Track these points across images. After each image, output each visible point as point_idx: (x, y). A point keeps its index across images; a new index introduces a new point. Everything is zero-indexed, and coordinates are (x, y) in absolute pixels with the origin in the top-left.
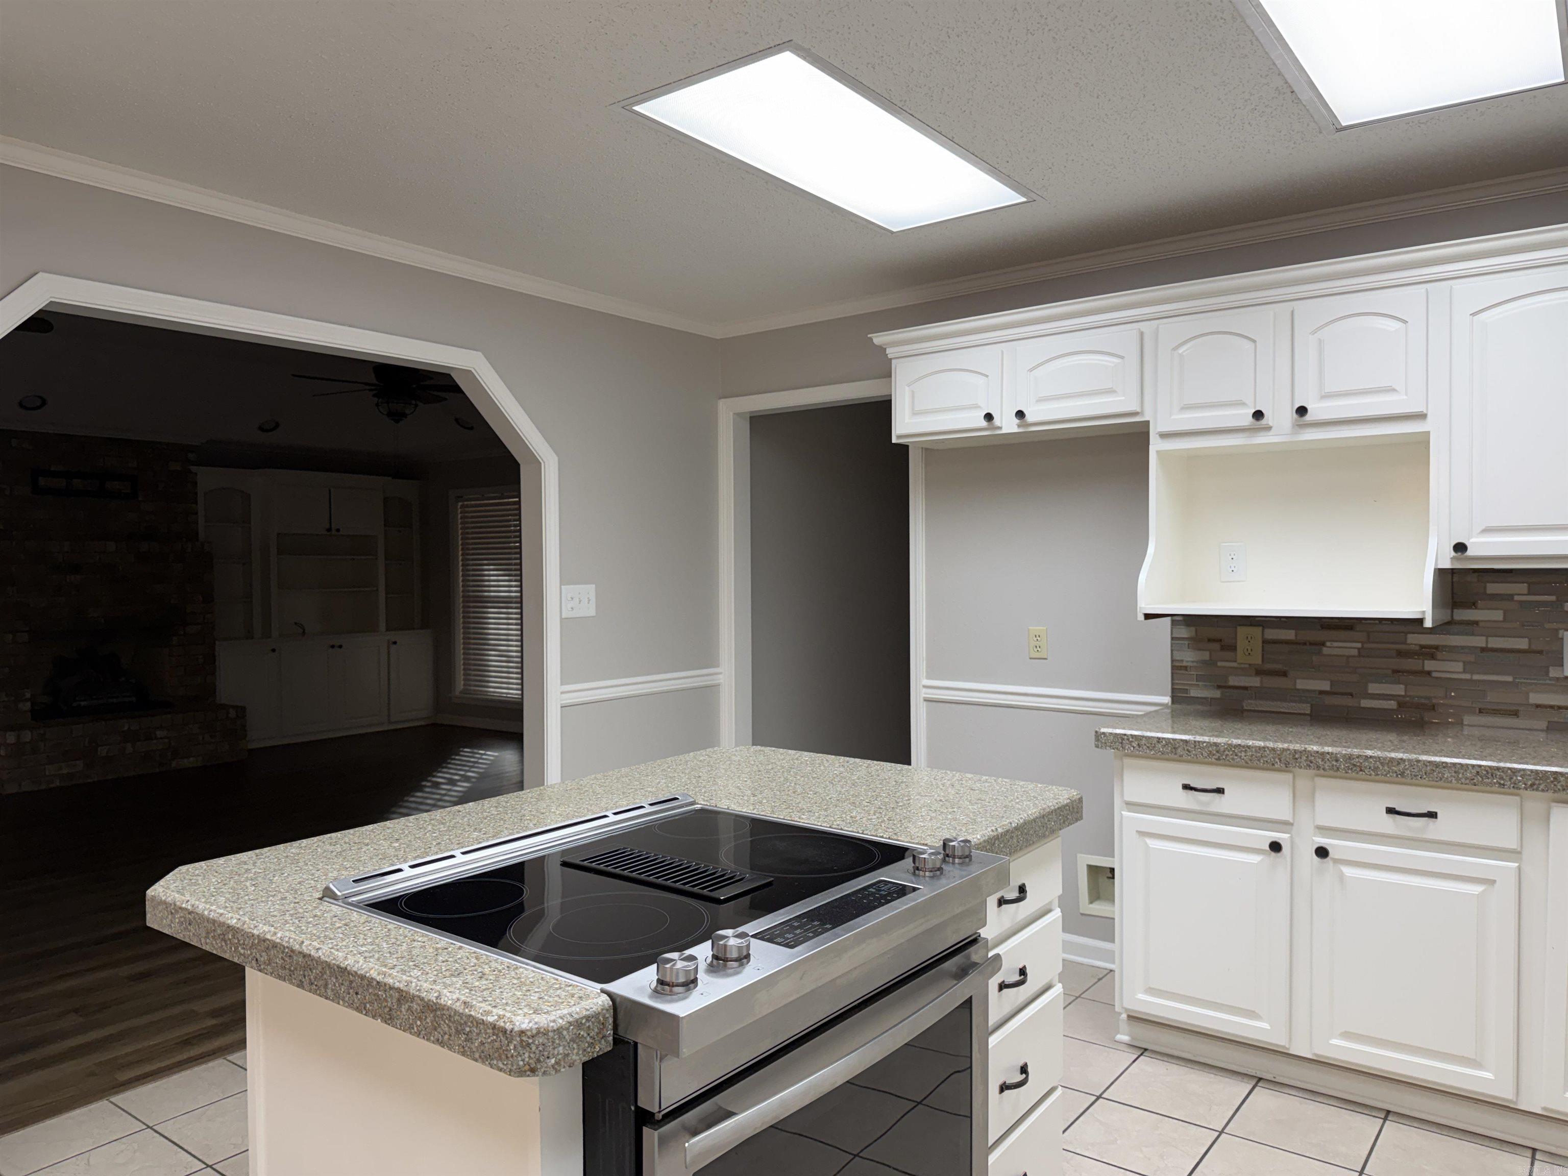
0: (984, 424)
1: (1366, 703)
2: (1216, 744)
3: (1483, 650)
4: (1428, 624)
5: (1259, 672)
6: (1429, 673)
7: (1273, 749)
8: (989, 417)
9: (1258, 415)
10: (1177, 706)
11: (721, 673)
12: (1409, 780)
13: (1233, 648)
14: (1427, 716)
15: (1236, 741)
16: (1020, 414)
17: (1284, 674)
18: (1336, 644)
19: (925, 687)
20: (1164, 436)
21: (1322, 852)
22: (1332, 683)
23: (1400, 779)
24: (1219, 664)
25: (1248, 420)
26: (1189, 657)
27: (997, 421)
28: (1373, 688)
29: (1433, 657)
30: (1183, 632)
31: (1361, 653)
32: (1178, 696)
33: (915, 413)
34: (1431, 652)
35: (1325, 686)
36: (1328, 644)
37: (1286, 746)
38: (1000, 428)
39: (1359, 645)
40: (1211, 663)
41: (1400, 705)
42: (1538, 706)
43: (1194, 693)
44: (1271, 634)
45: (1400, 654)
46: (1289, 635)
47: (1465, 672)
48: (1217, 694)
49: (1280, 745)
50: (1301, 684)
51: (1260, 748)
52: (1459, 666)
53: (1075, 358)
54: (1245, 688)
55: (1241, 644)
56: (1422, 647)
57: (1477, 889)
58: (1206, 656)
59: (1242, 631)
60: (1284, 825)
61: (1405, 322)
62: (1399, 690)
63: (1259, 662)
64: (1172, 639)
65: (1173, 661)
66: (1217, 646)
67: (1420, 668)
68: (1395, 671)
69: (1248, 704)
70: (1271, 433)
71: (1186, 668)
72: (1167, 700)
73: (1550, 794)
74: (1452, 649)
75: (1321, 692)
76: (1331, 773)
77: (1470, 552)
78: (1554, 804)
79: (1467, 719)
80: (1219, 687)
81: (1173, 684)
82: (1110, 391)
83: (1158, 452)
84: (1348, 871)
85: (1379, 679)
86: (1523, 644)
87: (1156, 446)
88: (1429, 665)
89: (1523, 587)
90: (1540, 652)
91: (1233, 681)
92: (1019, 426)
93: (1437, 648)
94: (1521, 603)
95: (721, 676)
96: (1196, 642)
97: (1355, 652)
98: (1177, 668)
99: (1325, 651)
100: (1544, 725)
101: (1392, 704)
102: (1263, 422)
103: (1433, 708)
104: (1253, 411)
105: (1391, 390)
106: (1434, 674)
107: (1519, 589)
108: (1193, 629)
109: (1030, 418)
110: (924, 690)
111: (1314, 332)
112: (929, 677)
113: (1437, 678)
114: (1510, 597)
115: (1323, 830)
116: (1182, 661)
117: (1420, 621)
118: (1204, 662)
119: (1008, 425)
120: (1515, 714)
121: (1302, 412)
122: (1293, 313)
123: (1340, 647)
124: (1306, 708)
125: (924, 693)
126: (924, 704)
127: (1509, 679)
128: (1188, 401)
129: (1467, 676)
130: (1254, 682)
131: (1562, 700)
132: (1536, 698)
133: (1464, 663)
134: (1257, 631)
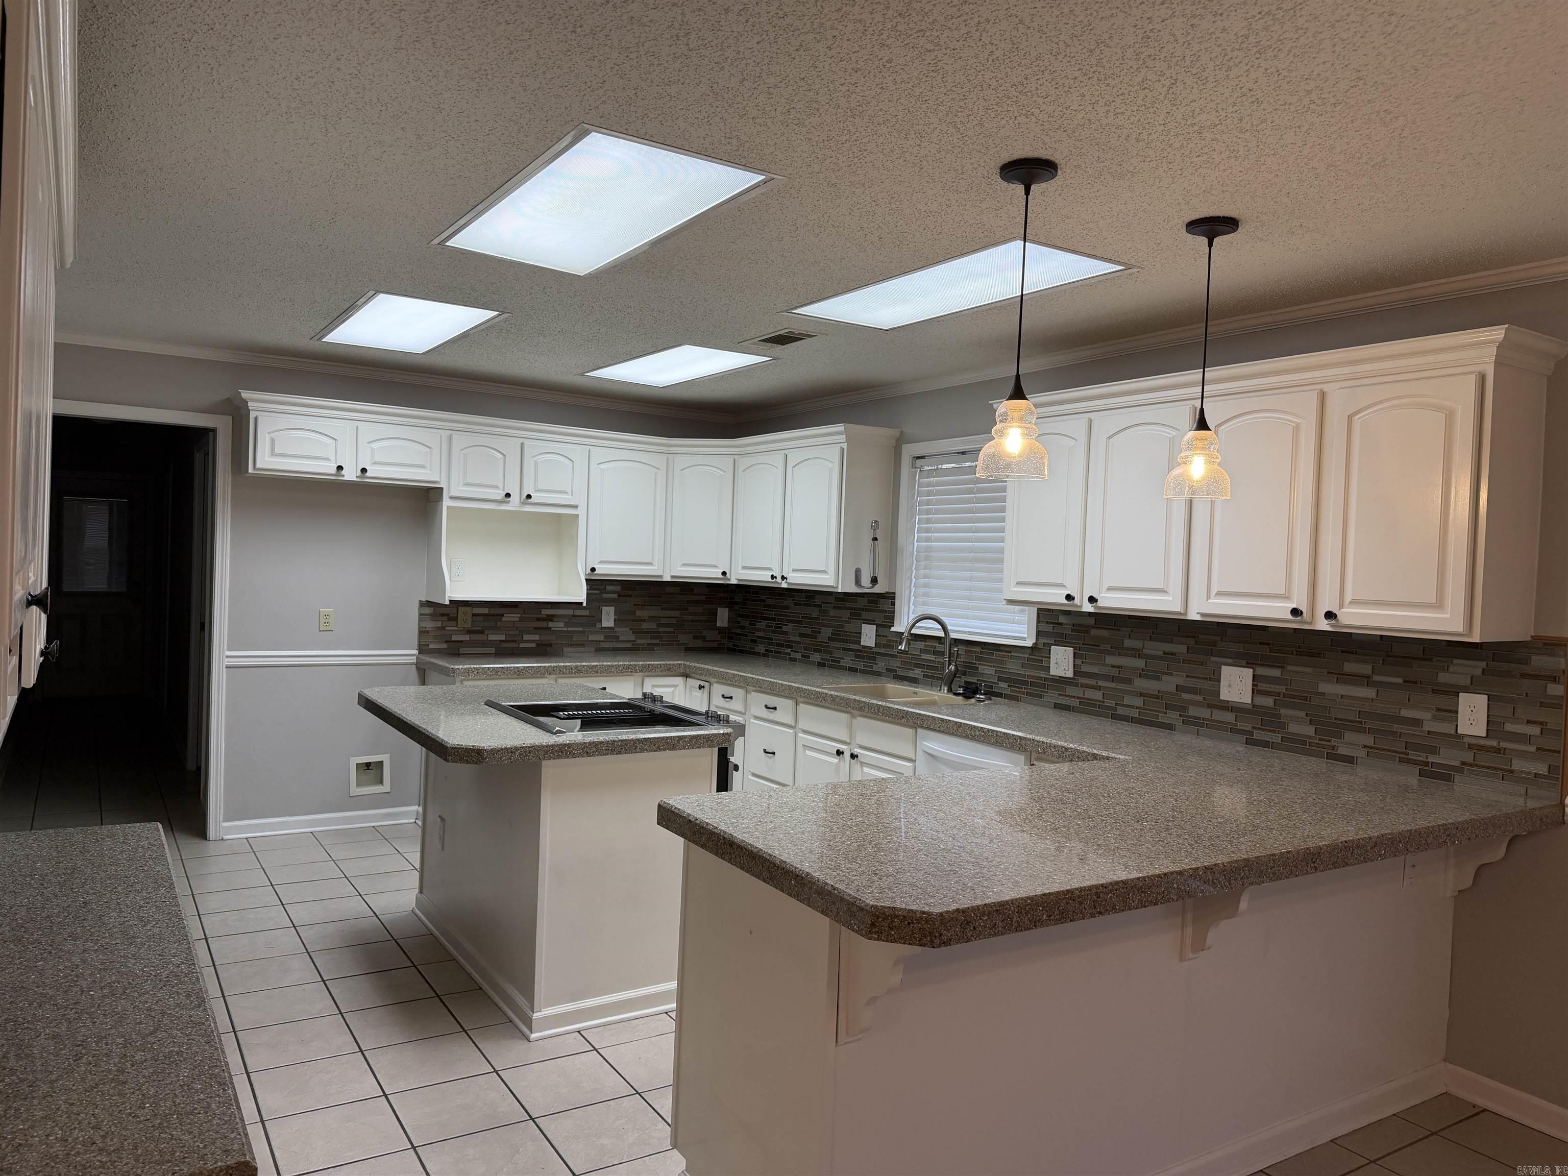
0: (333, 472)
1: (522, 645)
3: (573, 616)
5: (469, 632)
6: (550, 628)
8: (339, 468)
9: (507, 495)
10: (420, 656)
13: (458, 619)
16: (364, 470)
17: (482, 632)
18: (509, 615)
19: (227, 657)
20: (452, 498)
22: (506, 635)
24: (447, 628)
25: (502, 497)
26: (429, 625)
27: (345, 471)
28: (526, 637)
29: (552, 620)
30: (427, 610)
31: (520, 619)
32: (422, 649)
33: (273, 454)
34: (551, 618)
35: (503, 638)
36: (505, 615)
38: (344, 476)
39: (520, 615)
40: (442, 628)
41: (537, 645)
42: (592, 641)
43: (431, 646)
44: (477, 610)
45: (538, 619)
46: (485, 611)
47: (564, 627)
48: (445, 646)
50: (491, 637)
52: (562, 624)
53: (401, 441)
54: (461, 641)
55: (461, 616)
56: (547, 615)
58: (439, 624)
59: (462, 609)
61: (573, 461)
62: (536, 637)
63: (470, 626)
64: (420, 615)
65: (419, 628)
66: (445, 618)
67: (546, 626)
68: (536, 628)
69: (462, 651)
70: (510, 504)
71: (428, 632)
72: (416, 652)
74: (559, 616)
75: (501, 641)
77: (596, 572)
79: (565, 649)
80: (446, 642)
81: (419, 642)
82: (423, 467)
83: (448, 507)
87: (446, 503)
88: (551, 624)
90: (593, 616)
91: (454, 638)
92: (359, 477)
93: (554, 616)
96: (432, 618)
97: (517, 619)
98: (422, 632)
99: (504, 619)
100: (593, 649)
101: (534, 645)
102: (509, 499)
103: (551, 645)
104: (504, 492)
105: (566, 493)
106: (552, 629)
108: (432, 608)
109: (369, 474)
110: (227, 660)
111: (533, 457)
112: (229, 649)
113: (553, 630)
116: (425, 628)
117: (582, 603)
118: (438, 628)
119: (350, 475)
120: (583, 645)
121: (529, 497)
122: (522, 444)
123: (511, 617)
124: (493, 650)
125: (227, 662)
126: (225, 669)
127: (581, 629)
128: (469, 481)
129: (565, 629)
130: (466, 638)
131: (601, 638)
132: (591, 638)
133: (564, 623)
134: (468, 609)
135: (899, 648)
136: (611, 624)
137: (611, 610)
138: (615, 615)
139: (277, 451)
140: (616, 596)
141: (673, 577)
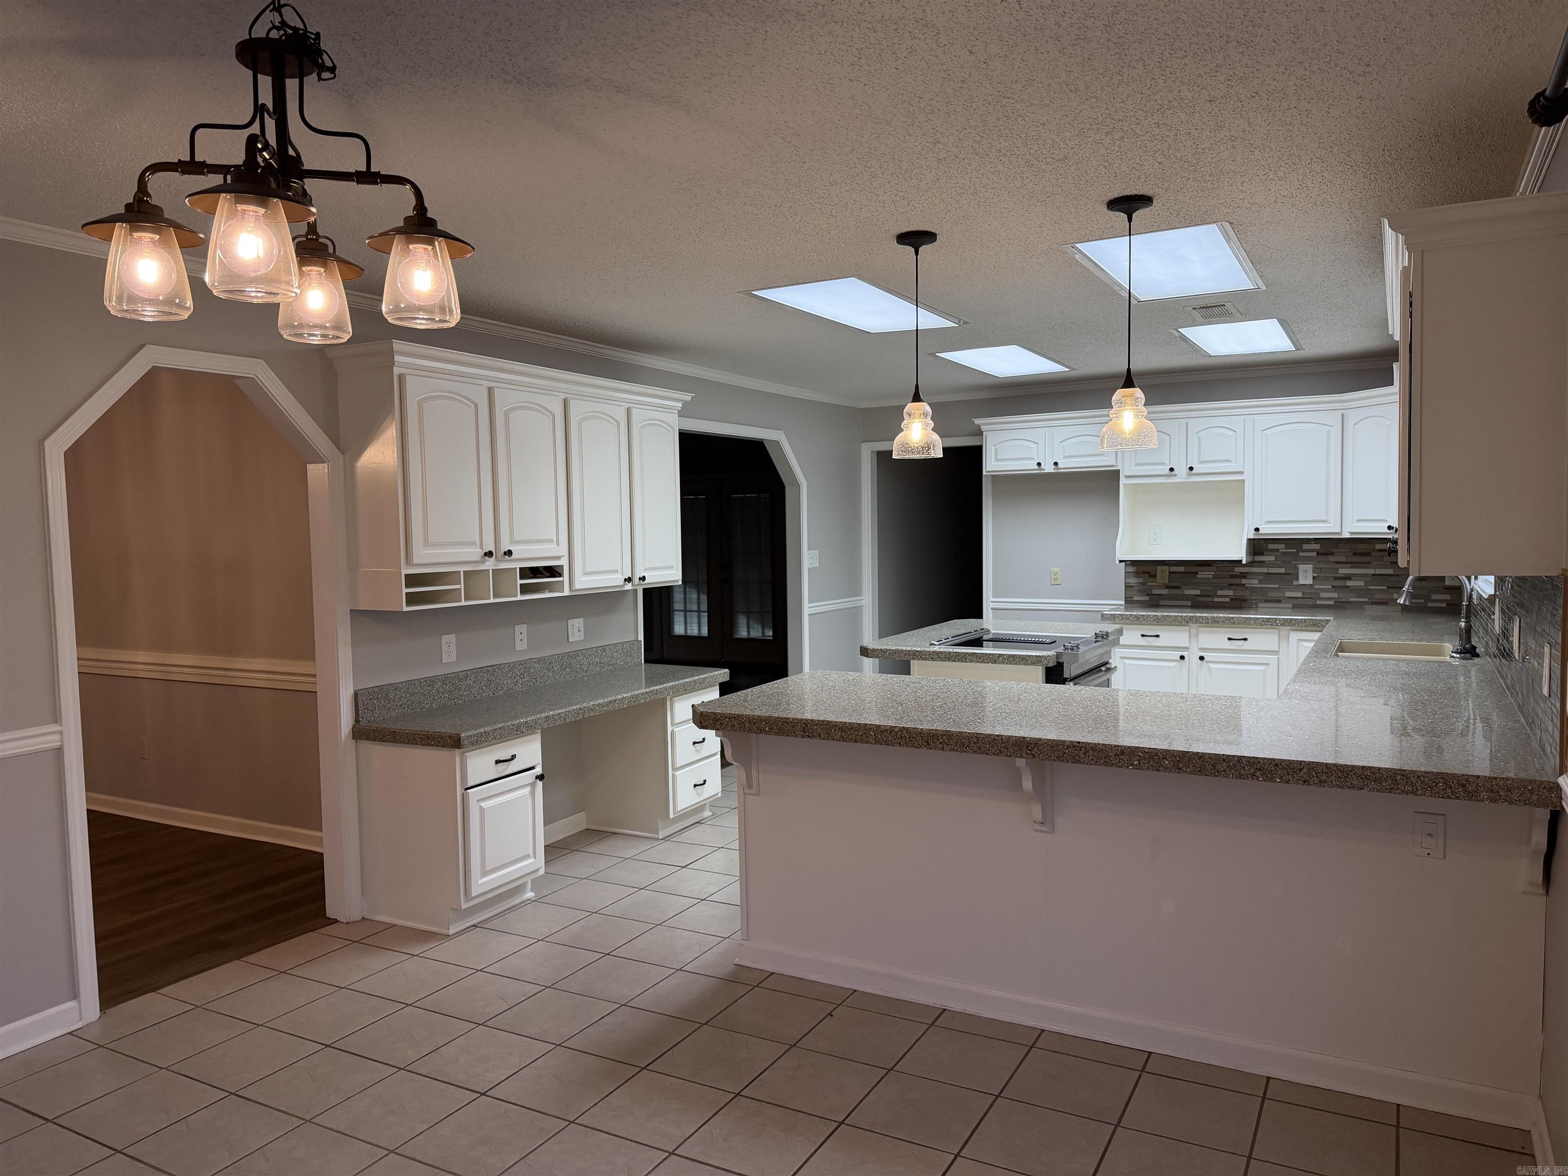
0: (1036, 467)
1: (1216, 600)
2: (1156, 616)
3: (1267, 574)
4: (1244, 562)
5: (1167, 587)
6: (1244, 585)
7: (1182, 616)
8: (1039, 464)
9: (1172, 470)
10: (1127, 605)
11: (863, 599)
12: (1236, 626)
13: (1155, 576)
14: (1243, 604)
15: (1165, 614)
16: (1056, 464)
17: (1179, 587)
18: (1203, 573)
19: (992, 602)
20: (1127, 477)
21: (1202, 658)
22: (1201, 591)
23: (1234, 626)
24: (1148, 584)
25: (1167, 472)
26: (1133, 581)
27: (1043, 466)
28: (1220, 593)
29: (1245, 577)
30: (1131, 569)
31: (1215, 577)
32: (1129, 601)
33: (997, 460)
34: (1244, 575)
35: (1198, 592)
36: (1200, 573)
37: (1187, 614)
38: (1044, 470)
39: (1213, 573)
40: (1144, 584)
41: (1231, 599)
42: (1289, 597)
43: (1135, 598)
44: (1173, 569)
45: (1232, 576)
46: (1182, 569)
47: (1259, 584)
48: (1147, 598)
49: (1184, 614)
50: (1187, 592)
51: (1176, 616)
52: (1256, 581)
53: (1084, 437)
54: (1161, 595)
55: (1159, 574)
56: (1241, 573)
57: (1262, 668)
58: (1142, 580)
59: (1159, 568)
60: (1186, 649)
61: (1235, 432)
62: (1231, 593)
63: (1167, 582)
64: (1125, 572)
65: (1125, 583)
66: (1147, 575)
67: (1240, 583)
68: (1229, 585)
69: (1161, 603)
70: (1177, 477)
71: (1132, 586)
72: (1123, 602)
73: (1289, 628)
74: (1253, 574)
75: (1197, 595)
76: (1206, 625)
77: (1260, 532)
78: (1291, 632)
79: (1260, 605)
80: (1148, 595)
81: (1125, 594)
82: (1101, 454)
83: (1124, 484)
84: (1212, 665)
85: (1223, 588)
86: (1282, 571)
87: (1123, 481)
88: (1244, 581)
89: (1283, 546)
90: (1289, 574)
91: (1155, 592)
92: (1054, 469)
93: (1247, 573)
94: (1282, 552)
95: (864, 601)
96: (1137, 574)
97: (1211, 576)
98: (1128, 587)
99: (1198, 576)
100: (1291, 606)
101: (1228, 600)
102: (1174, 473)
103: (1245, 600)
104: (1169, 467)
105: (1230, 461)
106: (1246, 585)
107: (1281, 547)
108: (1135, 568)
109: (1060, 466)
110: (991, 604)
111: (1196, 434)
112: (993, 597)
113: (1247, 587)
114: (1277, 550)
115: (1201, 649)
116: (1130, 583)
117: (1240, 561)
118: (1141, 583)
119: (1048, 468)
120: (1279, 601)
121: (1191, 469)
122: (1187, 424)
123: (1204, 574)
124: (1189, 603)
125: (992, 605)
126: (991, 611)
127: (1277, 586)
128: (1138, 461)
129: (1260, 586)
130: (1165, 592)
131: (1300, 595)
132: (1288, 594)
133: (1259, 580)
134: (1166, 568)
135: (1398, 602)
136: (1310, 581)
137: (1309, 567)
138: (1313, 572)
139: (999, 457)
140: (1315, 554)
141: (1352, 533)
